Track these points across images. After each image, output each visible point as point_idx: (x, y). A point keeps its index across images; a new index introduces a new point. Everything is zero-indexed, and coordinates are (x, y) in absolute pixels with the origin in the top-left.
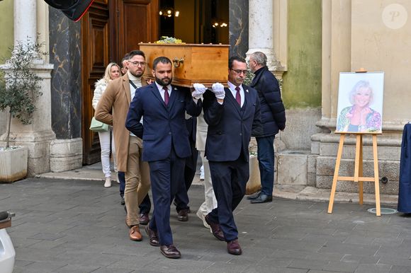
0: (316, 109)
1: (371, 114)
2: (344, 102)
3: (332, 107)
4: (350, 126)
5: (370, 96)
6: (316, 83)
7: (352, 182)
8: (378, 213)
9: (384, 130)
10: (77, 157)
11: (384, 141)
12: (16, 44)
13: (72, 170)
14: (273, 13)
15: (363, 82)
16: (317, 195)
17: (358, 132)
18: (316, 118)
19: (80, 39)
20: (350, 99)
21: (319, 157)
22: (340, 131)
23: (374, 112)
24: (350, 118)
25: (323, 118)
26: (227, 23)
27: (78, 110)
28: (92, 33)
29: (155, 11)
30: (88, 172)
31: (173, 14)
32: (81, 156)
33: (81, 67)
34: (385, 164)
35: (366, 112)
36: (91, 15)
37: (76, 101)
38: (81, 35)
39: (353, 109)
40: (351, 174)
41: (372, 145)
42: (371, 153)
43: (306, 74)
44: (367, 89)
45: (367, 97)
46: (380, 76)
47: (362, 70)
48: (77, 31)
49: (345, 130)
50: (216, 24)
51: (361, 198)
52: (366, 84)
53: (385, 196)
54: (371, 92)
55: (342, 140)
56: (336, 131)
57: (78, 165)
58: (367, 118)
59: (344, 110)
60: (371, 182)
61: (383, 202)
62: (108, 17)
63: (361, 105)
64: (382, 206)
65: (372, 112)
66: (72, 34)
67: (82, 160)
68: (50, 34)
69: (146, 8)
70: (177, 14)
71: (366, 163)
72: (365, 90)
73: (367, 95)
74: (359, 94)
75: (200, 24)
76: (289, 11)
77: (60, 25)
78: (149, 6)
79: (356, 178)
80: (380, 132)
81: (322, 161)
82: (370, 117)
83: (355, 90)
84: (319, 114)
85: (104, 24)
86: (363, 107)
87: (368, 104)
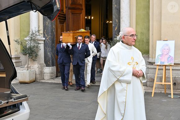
0: (147, 55)
1: (169, 57)
2: (158, 52)
3: (154, 55)
6: (147, 45)
7: (162, 84)
8: (172, 97)
9: (175, 64)
10: (54, 74)
11: (175, 68)
12: (31, 30)
13: (52, 79)
14: (130, 17)
17: (164, 65)
18: (147, 59)
19: (55, 28)
21: (148, 74)
22: (157, 64)
23: (170, 56)
24: (161, 59)
25: (150, 59)
26: (112, 21)
27: (54, 56)
28: (59, 25)
29: (83, 17)
30: (58, 80)
31: (91, 18)
32: (56, 74)
33: (55, 39)
34: (175, 77)
35: (167, 56)
36: (59, 19)
37: (53, 52)
38: (55, 26)
39: (162, 55)
40: (161, 81)
41: (170, 70)
42: (169, 73)
43: (143, 41)
44: (168, 47)
46: (173, 42)
47: (166, 40)
48: (53, 25)
49: (159, 64)
50: (108, 22)
51: (165, 91)
52: (167, 45)
53: (175, 90)
54: (170, 49)
55: (158, 68)
56: (155, 64)
57: (54, 77)
58: (168, 59)
59: (158, 55)
60: (169, 85)
61: (174, 92)
62: (66, 19)
63: (166, 54)
64: (174, 94)
66: (52, 26)
67: (56, 75)
68: (44, 26)
69: (80, 16)
70: (92, 18)
71: (167, 77)
72: (167, 48)
74: (164, 49)
75: (102, 21)
76: (136, 16)
77: (47, 23)
78: (81, 15)
79: (163, 83)
80: (173, 64)
81: (150, 76)
84: (149, 57)
85: (64, 22)
86: (166, 55)
87: (168, 53)
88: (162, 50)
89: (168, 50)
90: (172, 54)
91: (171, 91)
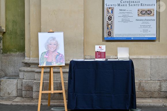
0: (22, 53)
1: (58, 55)
2: (42, 49)
4: (47, 63)
5: (57, 45)
6: (22, 39)
7: (50, 94)
15: (52, 37)
16: (23, 102)
17: (52, 66)
18: (22, 58)
20: (45, 47)
21: (24, 80)
22: (42, 66)
23: (60, 54)
24: (47, 58)
25: (26, 58)
35: (55, 54)
39: (47, 53)
43: (16, 33)
44: (55, 42)
45: (55, 46)
46: (61, 34)
47: (51, 31)
49: (44, 65)
52: (54, 39)
54: (57, 43)
56: (39, 66)
58: (56, 57)
59: (43, 53)
63: (52, 50)
65: (58, 54)
72: (54, 42)
73: (55, 45)
74: (50, 44)
79: (52, 91)
80: (64, 65)
82: (58, 57)
83: (48, 43)
84: (24, 56)
86: (53, 52)
87: (56, 50)
88: (47, 45)
89: (56, 45)
90: (61, 50)
91: (64, 102)
